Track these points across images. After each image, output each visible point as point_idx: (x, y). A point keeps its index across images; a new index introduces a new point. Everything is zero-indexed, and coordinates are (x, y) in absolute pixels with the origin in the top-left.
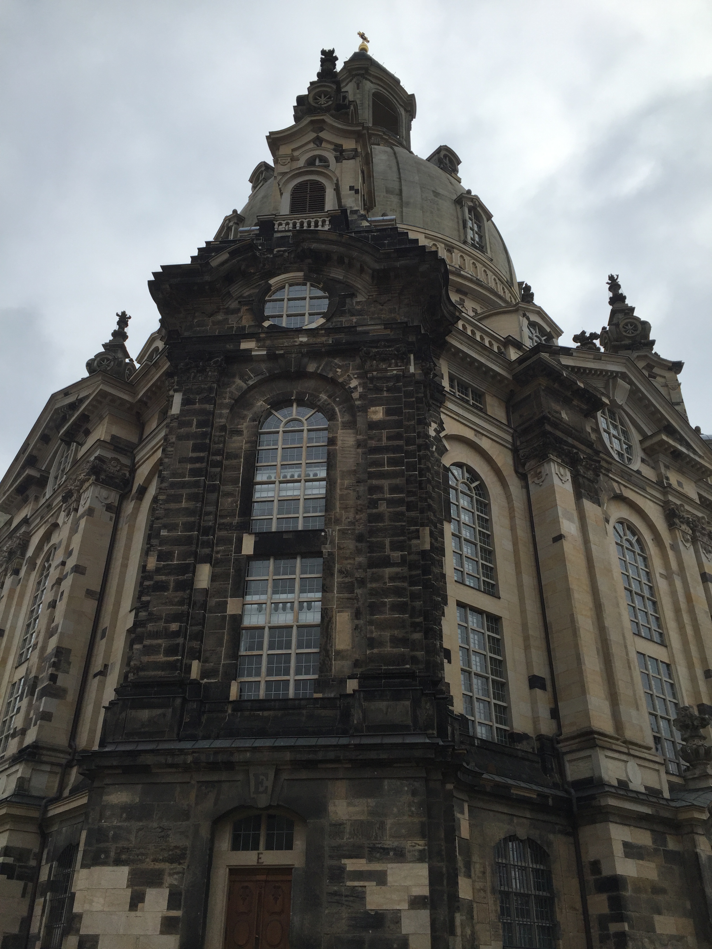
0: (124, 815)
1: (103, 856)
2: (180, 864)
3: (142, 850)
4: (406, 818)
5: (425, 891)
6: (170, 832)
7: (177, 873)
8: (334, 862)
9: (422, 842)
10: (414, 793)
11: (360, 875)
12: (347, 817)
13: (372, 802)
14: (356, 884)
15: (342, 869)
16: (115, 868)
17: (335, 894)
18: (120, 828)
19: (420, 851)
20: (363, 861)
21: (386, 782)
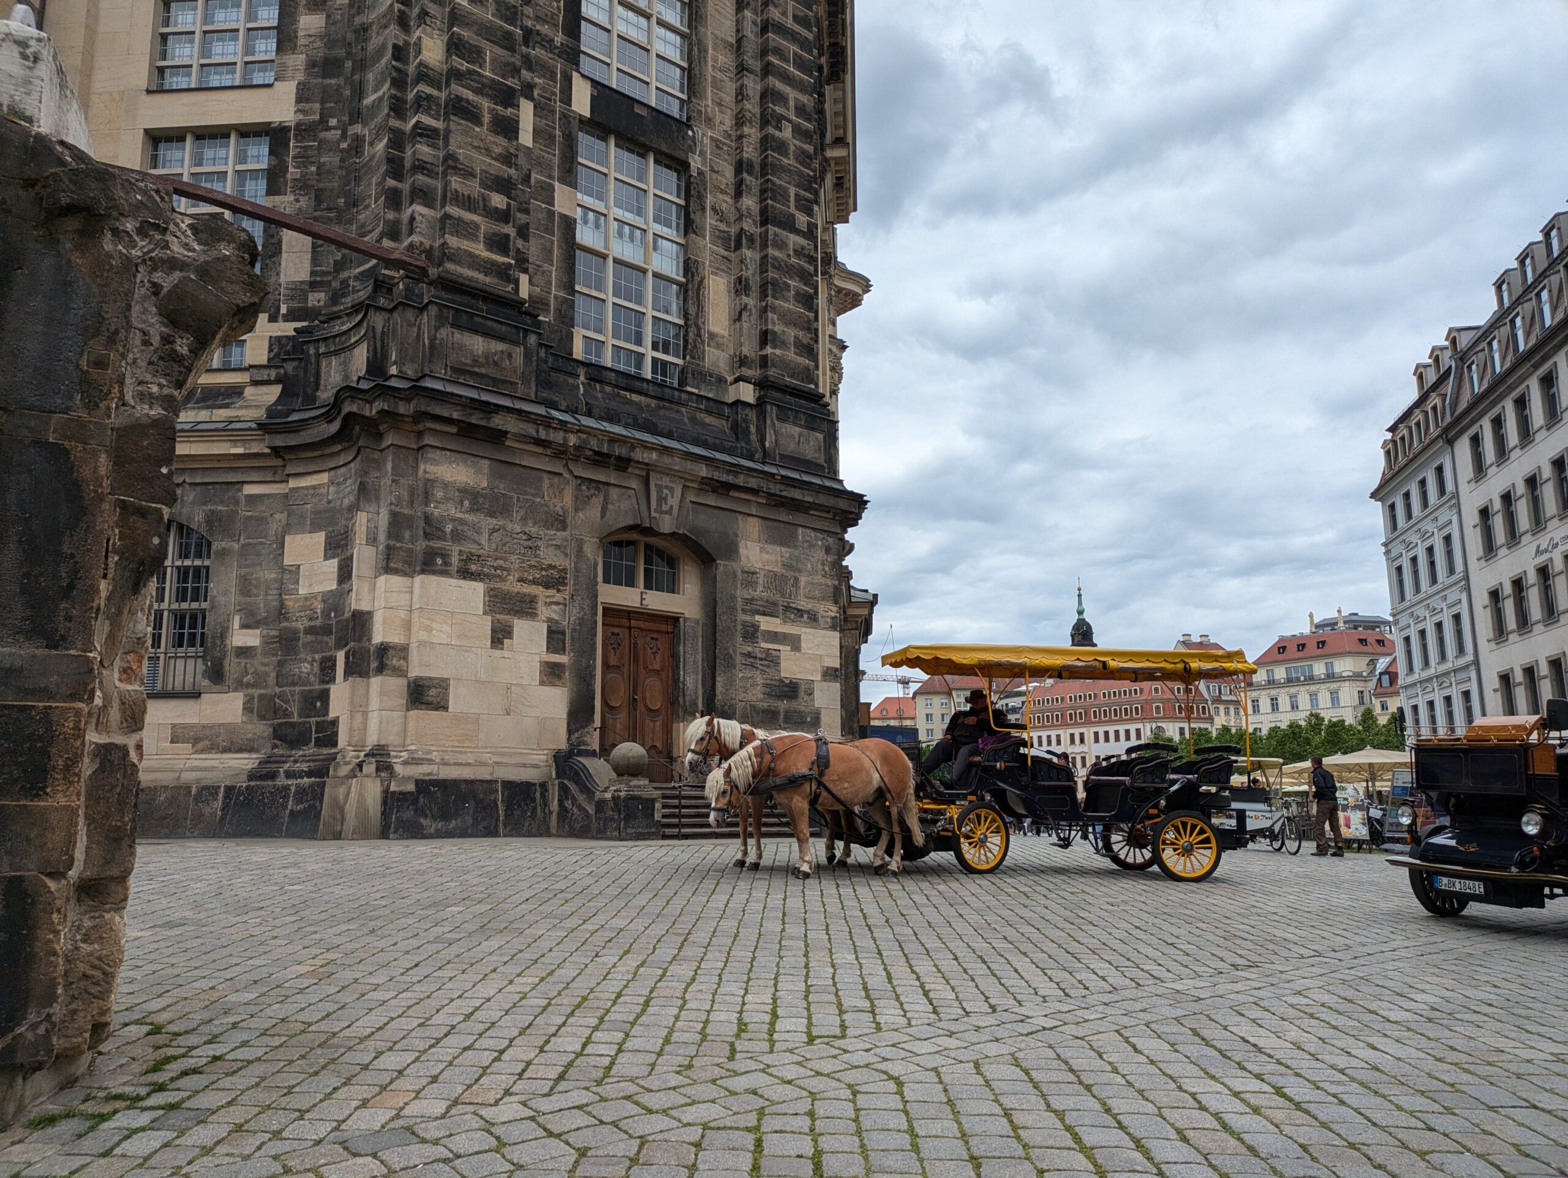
0: (466, 503)
1: (439, 561)
2: (559, 591)
3: (500, 562)
4: (819, 579)
5: (836, 663)
6: (540, 543)
7: (557, 603)
8: (748, 618)
9: (834, 609)
10: (828, 550)
11: (774, 637)
12: (759, 565)
13: (786, 551)
14: (771, 646)
15: (755, 627)
16: (462, 582)
17: (749, 655)
18: (460, 520)
19: (833, 618)
20: (777, 621)
21: (800, 530)
